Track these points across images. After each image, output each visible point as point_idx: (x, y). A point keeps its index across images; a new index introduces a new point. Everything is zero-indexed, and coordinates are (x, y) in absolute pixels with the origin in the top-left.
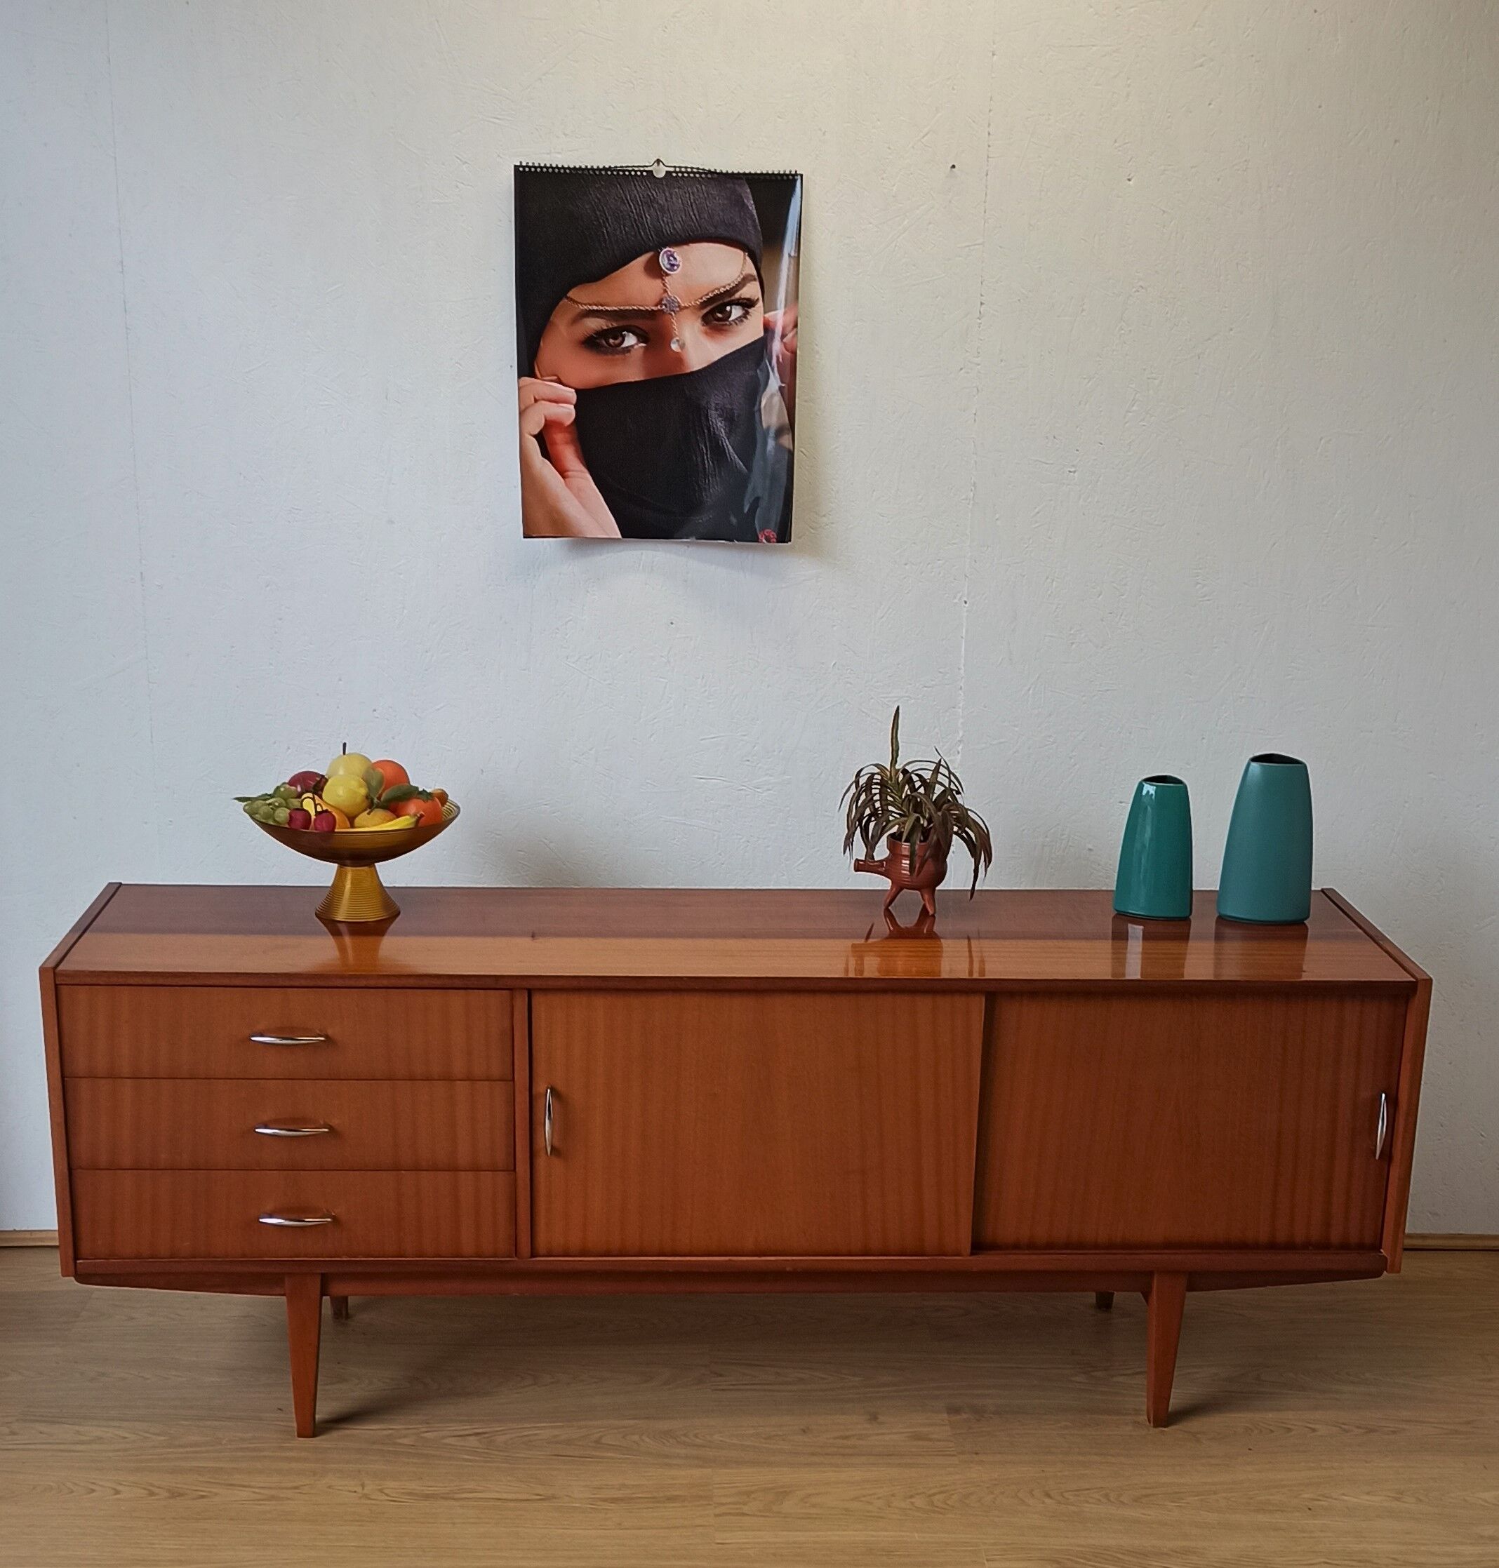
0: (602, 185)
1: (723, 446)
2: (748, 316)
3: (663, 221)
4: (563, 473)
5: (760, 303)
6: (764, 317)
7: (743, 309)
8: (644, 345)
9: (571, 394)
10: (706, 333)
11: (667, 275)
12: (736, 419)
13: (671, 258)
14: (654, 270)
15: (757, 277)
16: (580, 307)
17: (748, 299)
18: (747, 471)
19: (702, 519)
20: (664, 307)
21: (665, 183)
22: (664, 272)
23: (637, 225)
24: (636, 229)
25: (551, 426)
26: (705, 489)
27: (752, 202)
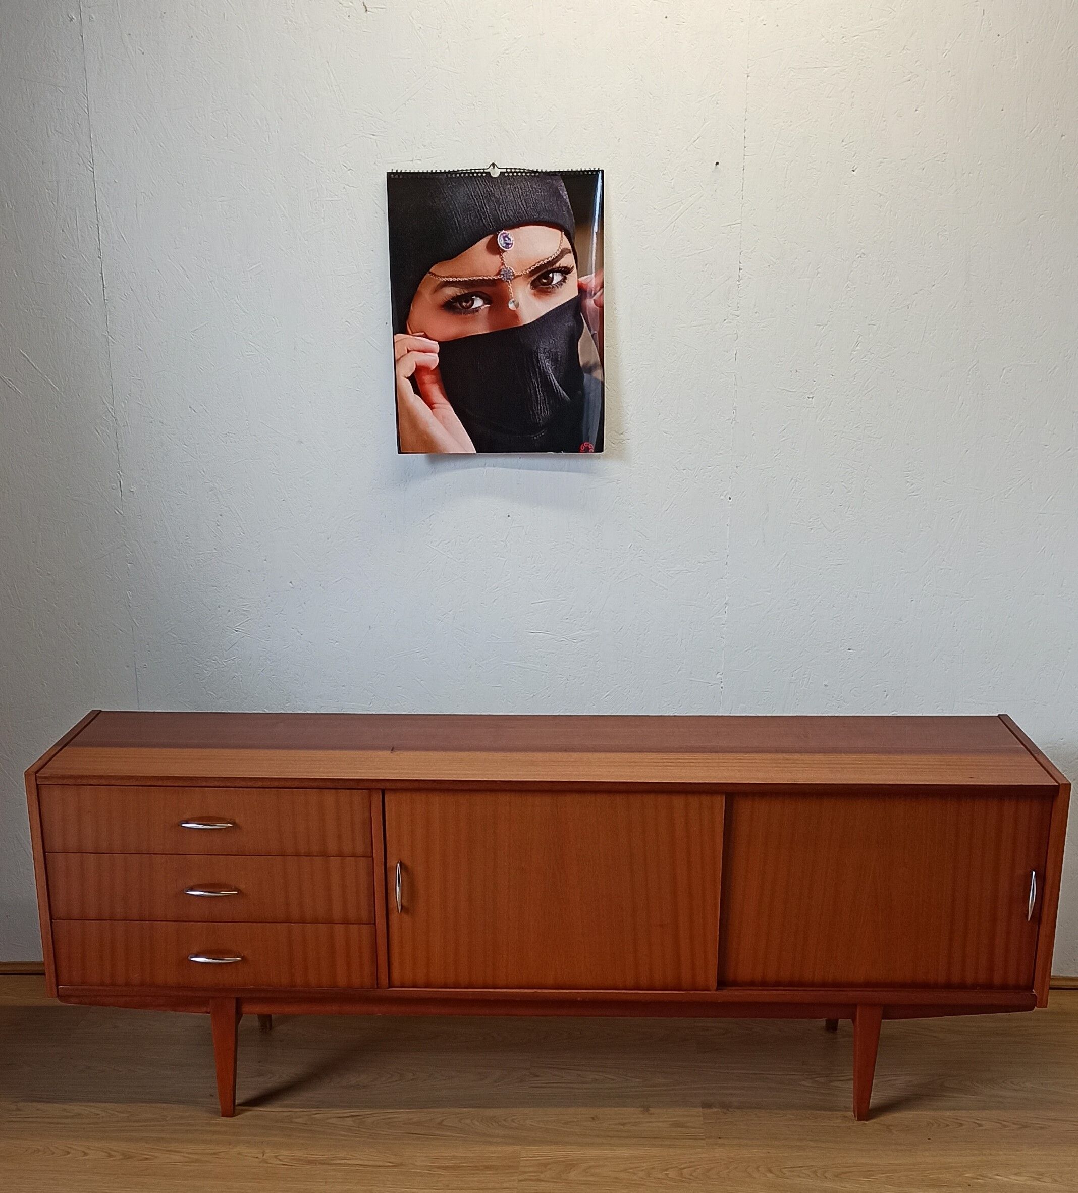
0: (453, 185)
1: (551, 380)
2: (566, 281)
3: (499, 210)
4: (431, 405)
5: (575, 270)
6: (578, 281)
7: (562, 275)
8: (489, 306)
9: (435, 346)
10: (535, 295)
11: (504, 251)
12: (559, 359)
13: (506, 239)
14: (494, 249)
15: (571, 250)
16: (440, 279)
17: (565, 268)
18: (569, 399)
19: (536, 436)
20: (502, 276)
21: (499, 181)
22: (502, 249)
23: (480, 215)
24: (479, 218)
25: (420, 370)
26: (538, 413)
27: (566, 193)
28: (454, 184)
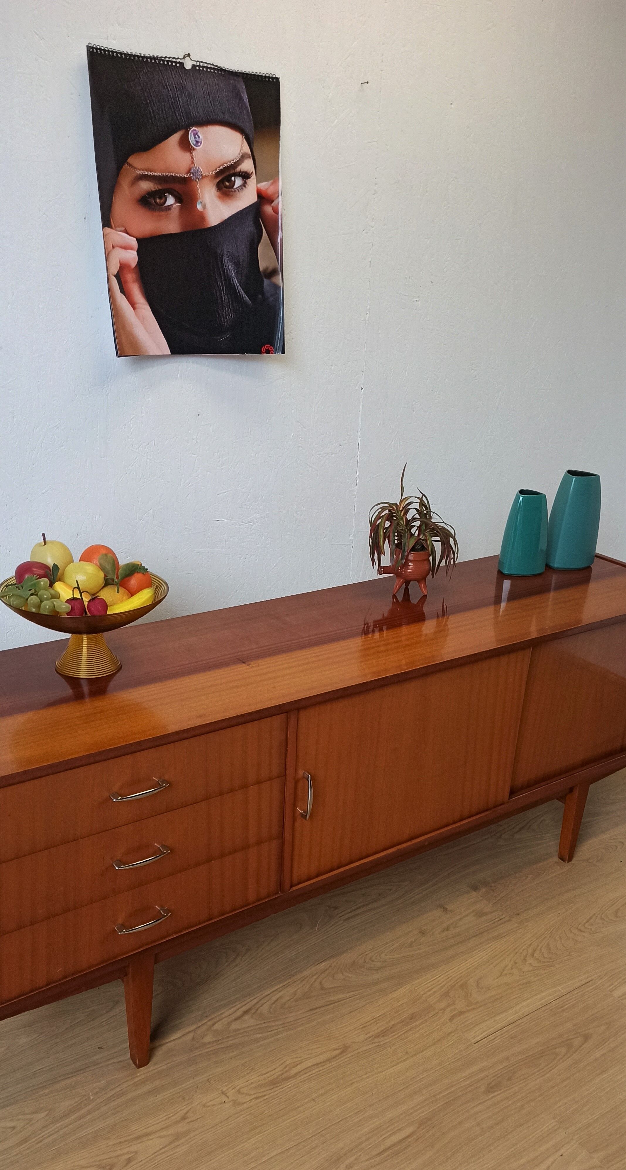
0: (148, 71)
1: (234, 284)
2: (246, 185)
3: (191, 105)
4: (133, 304)
5: (254, 176)
6: (257, 187)
7: (243, 180)
8: (179, 204)
9: (133, 242)
10: (219, 197)
11: (194, 149)
12: (241, 263)
13: (196, 136)
14: (186, 146)
15: (251, 156)
16: (136, 171)
17: (246, 172)
18: (250, 302)
19: (222, 339)
20: (192, 175)
21: (191, 74)
22: (192, 147)
23: (174, 108)
24: (173, 110)
25: (123, 267)
26: (223, 315)
27: (246, 96)
28: (149, 69)
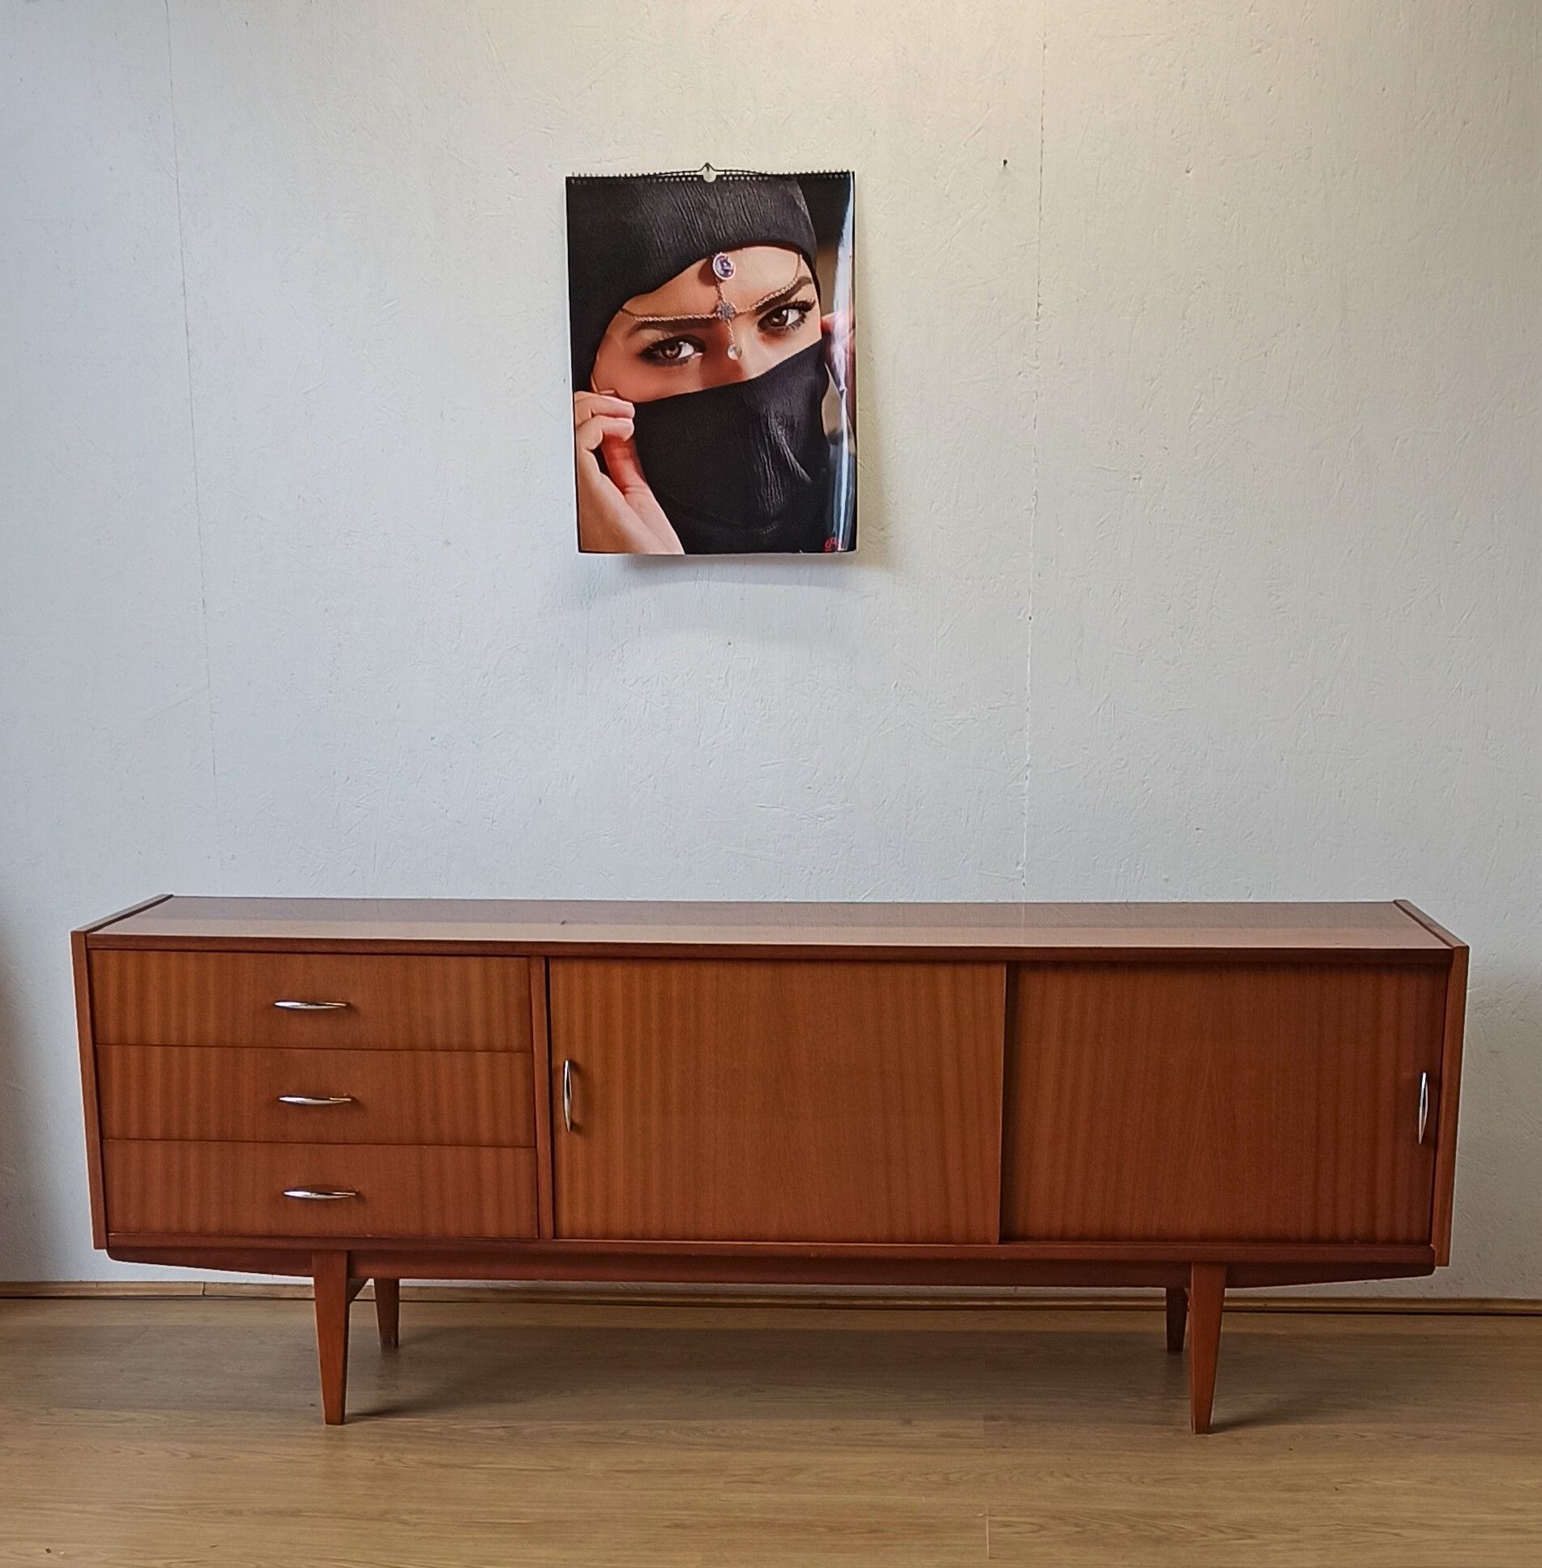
0: (653, 194)
1: (785, 455)
3: (715, 226)
4: (623, 489)
7: (800, 313)
11: (721, 281)
12: (797, 426)
13: (725, 264)
14: (709, 278)
16: (636, 319)
18: (810, 479)
19: (766, 531)
21: (715, 188)
22: (719, 278)
23: (690, 233)
24: (689, 237)
25: (609, 440)
26: (767, 499)
27: (804, 203)
28: (654, 190)
